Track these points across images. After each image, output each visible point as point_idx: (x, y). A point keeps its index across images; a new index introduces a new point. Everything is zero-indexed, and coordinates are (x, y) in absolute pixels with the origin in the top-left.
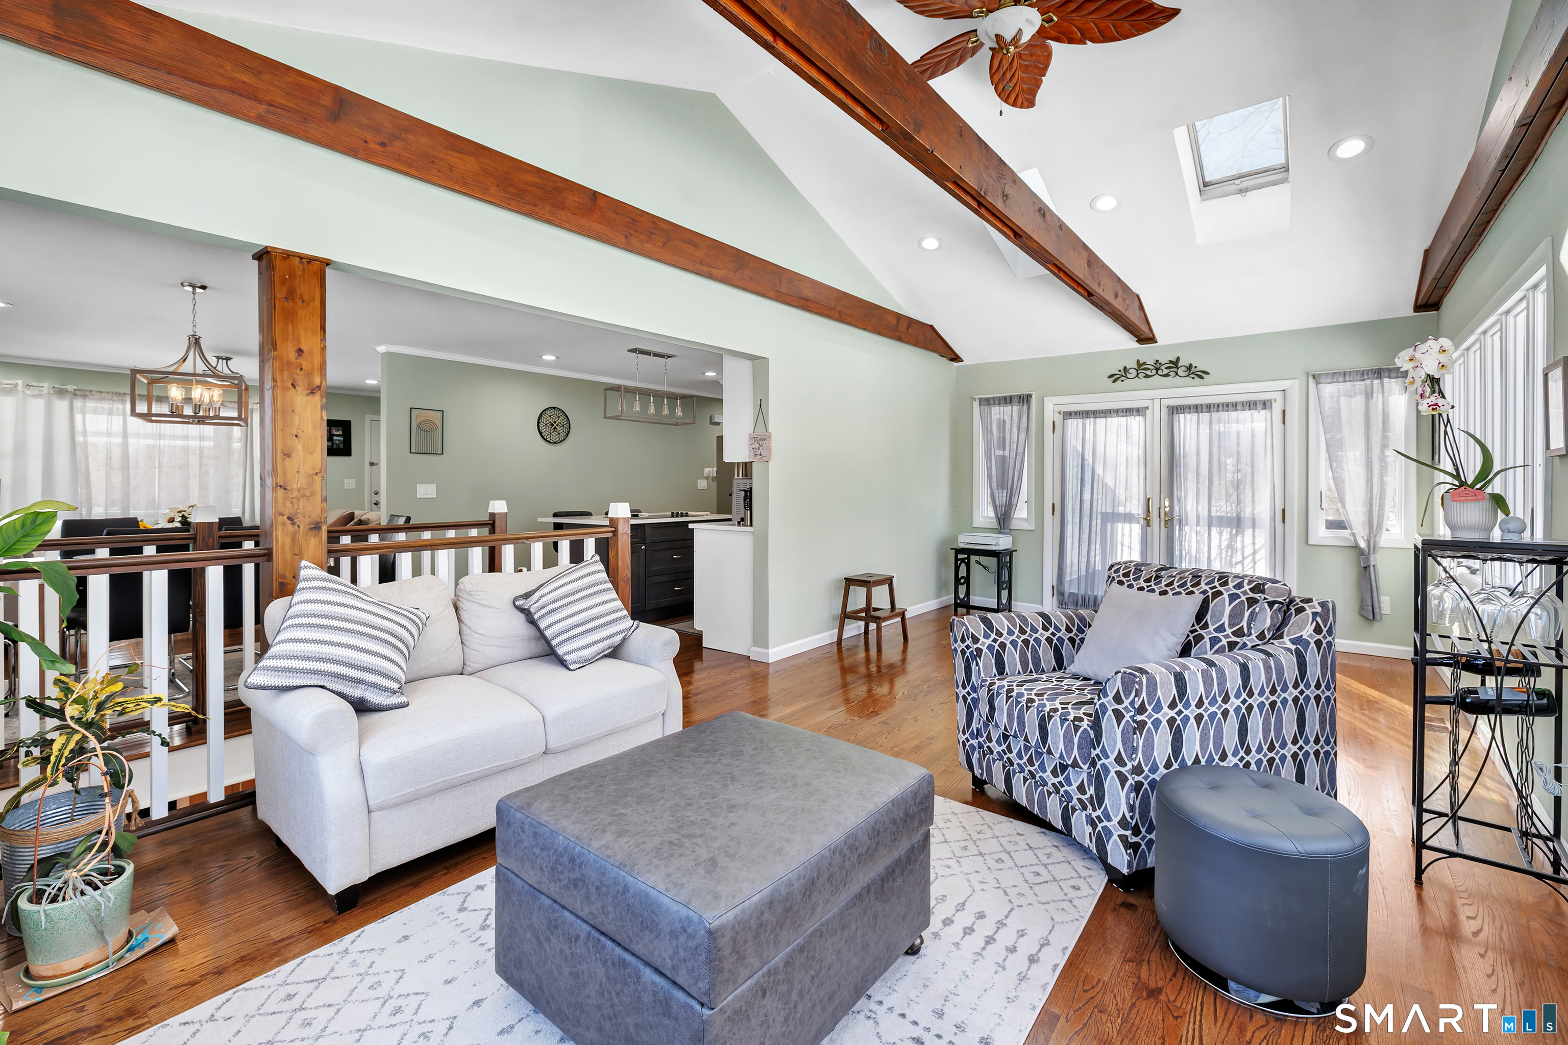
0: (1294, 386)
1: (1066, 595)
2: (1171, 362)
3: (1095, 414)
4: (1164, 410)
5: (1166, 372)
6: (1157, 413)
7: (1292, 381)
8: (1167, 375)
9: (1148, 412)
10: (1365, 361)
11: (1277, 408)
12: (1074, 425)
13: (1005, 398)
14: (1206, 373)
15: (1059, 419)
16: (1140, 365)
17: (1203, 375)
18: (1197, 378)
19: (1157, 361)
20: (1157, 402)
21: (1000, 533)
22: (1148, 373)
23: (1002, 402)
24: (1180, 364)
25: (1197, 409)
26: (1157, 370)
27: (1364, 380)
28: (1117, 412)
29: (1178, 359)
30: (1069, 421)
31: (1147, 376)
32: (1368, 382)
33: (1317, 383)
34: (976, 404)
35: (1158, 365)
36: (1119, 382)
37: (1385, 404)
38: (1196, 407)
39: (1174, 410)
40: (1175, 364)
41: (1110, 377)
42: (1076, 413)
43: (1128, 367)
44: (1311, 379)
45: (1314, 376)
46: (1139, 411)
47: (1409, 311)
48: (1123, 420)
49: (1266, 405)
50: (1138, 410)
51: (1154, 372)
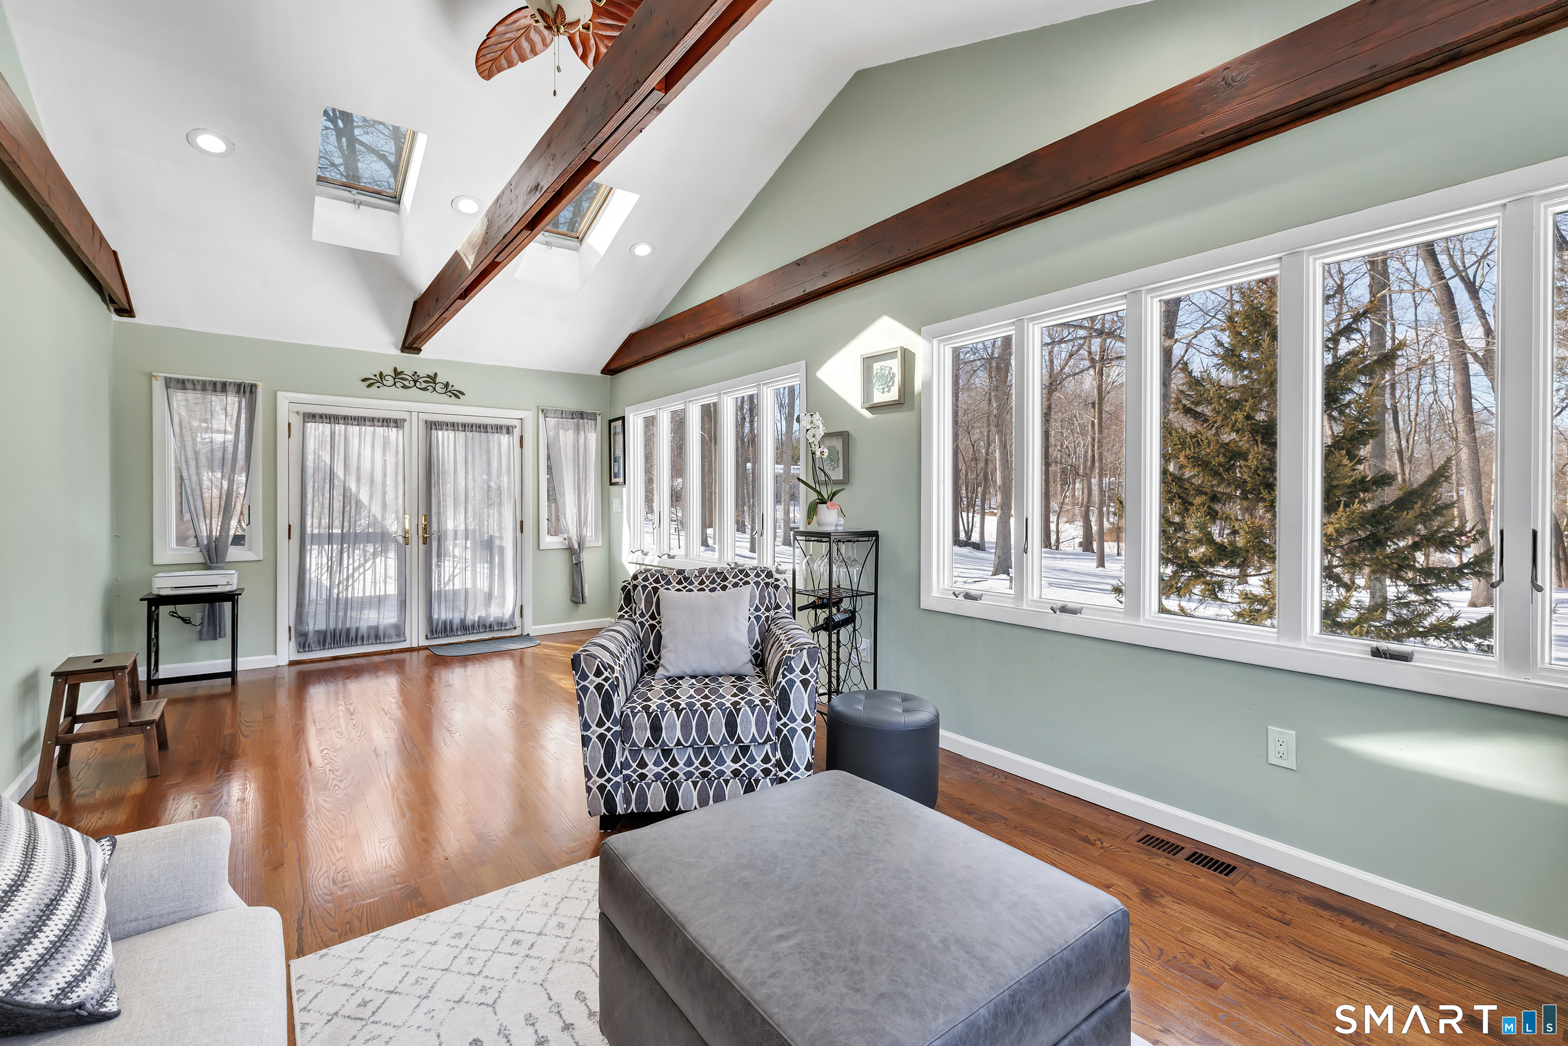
0: (529, 416)
1: (311, 635)
2: (429, 376)
3: (347, 420)
4: (422, 425)
5: (424, 385)
6: (415, 429)
7: (528, 412)
8: (425, 389)
9: (406, 424)
10: (573, 404)
11: (517, 433)
12: (317, 432)
13: (215, 384)
14: (463, 394)
15: (296, 421)
16: (397, 373)
17: (458, 394)
18: (453, 397)
19: (416, 373)
20: (414, 415)
21: (210, 568)
22: (406, 383)
23: (199, 387)
24: (437, 381)
25: (453, 426)
26: (415, 382)
27: (573, 418)
28: (373, 421)
29: (436, 374)
30: (309, 425)
31: (405, 387)
32: (576, 420)
33: (545, 417)
34: (158, 387)
35: (416, 378)
36: (374, 388)
37: (586, 438)
38: (453, 424)
39: (432, 426)
40: (433, 379)
41: (364, 380)
42: (321, 416)
43: (384, 374)
44: (540, 412)
45: (543, 411)
46: (397, 423)
47: (597, 372)
48: (380, 430)
49: (509, 430)
50: (396, 421)
51: (412, 383)
